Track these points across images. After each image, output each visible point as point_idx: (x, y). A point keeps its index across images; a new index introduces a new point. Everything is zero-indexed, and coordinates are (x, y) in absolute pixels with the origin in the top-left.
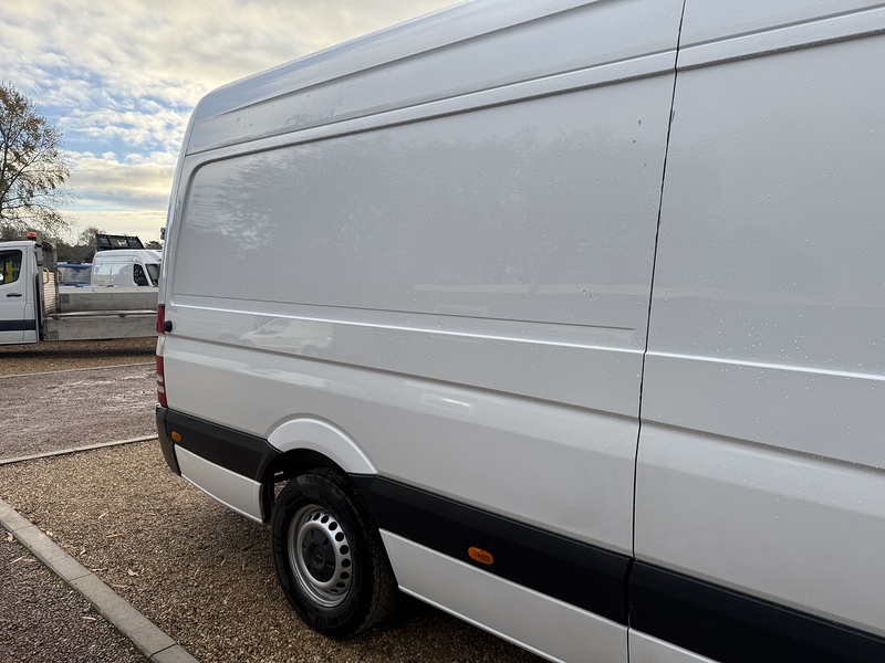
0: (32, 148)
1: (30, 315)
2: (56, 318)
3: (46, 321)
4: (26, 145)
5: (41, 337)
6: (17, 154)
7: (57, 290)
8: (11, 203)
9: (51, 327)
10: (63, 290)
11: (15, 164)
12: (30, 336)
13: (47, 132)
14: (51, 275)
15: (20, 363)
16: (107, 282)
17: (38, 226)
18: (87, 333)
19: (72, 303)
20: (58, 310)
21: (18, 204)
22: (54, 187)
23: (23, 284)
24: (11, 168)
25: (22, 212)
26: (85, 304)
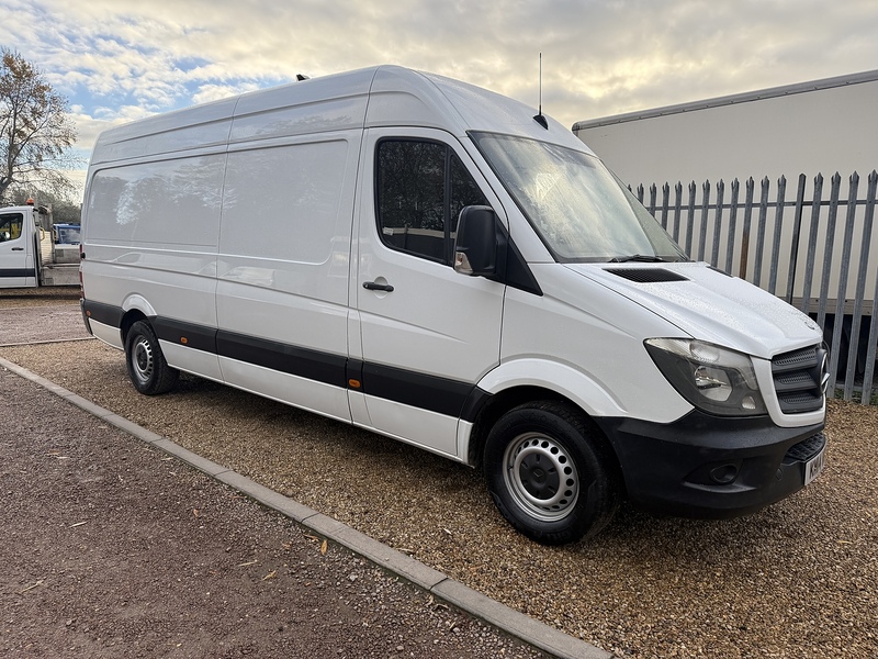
0: (40, 115)
1: (31, 265)
2: (52, 268)
3: (44, 270)
4: (34, 111)
5: (40, 282)
6: (25, 120)
7: (53, 247)
8: (21, 167)
9: (47, 274)
10: (58, 247)
11: (23, 129)
12: (31, 281)
13: (53, 99)
14: (48, 234)
15: (23, 302)
17: (47, 189)
20: (55, 262)
21: (28, 168)
22: (61, 152)
23: (24, 241)
24: (21, 134)
25: (32, 177)
26: (76, 257)
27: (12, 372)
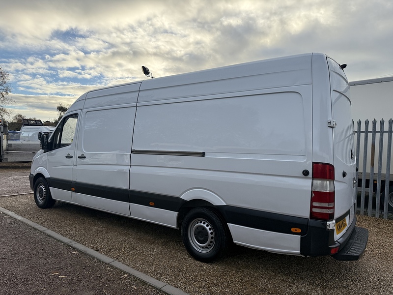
2: (7, 153)
3: (3, 154)
7: (7, 142)
9: (5, 156)
10: (10, 142)
14: (6, 136)
16: (27, 139)
18: (19, 159)
19: (13, 147)
20: (8, 150)
26: (19, 148)
27: (6, 215)
